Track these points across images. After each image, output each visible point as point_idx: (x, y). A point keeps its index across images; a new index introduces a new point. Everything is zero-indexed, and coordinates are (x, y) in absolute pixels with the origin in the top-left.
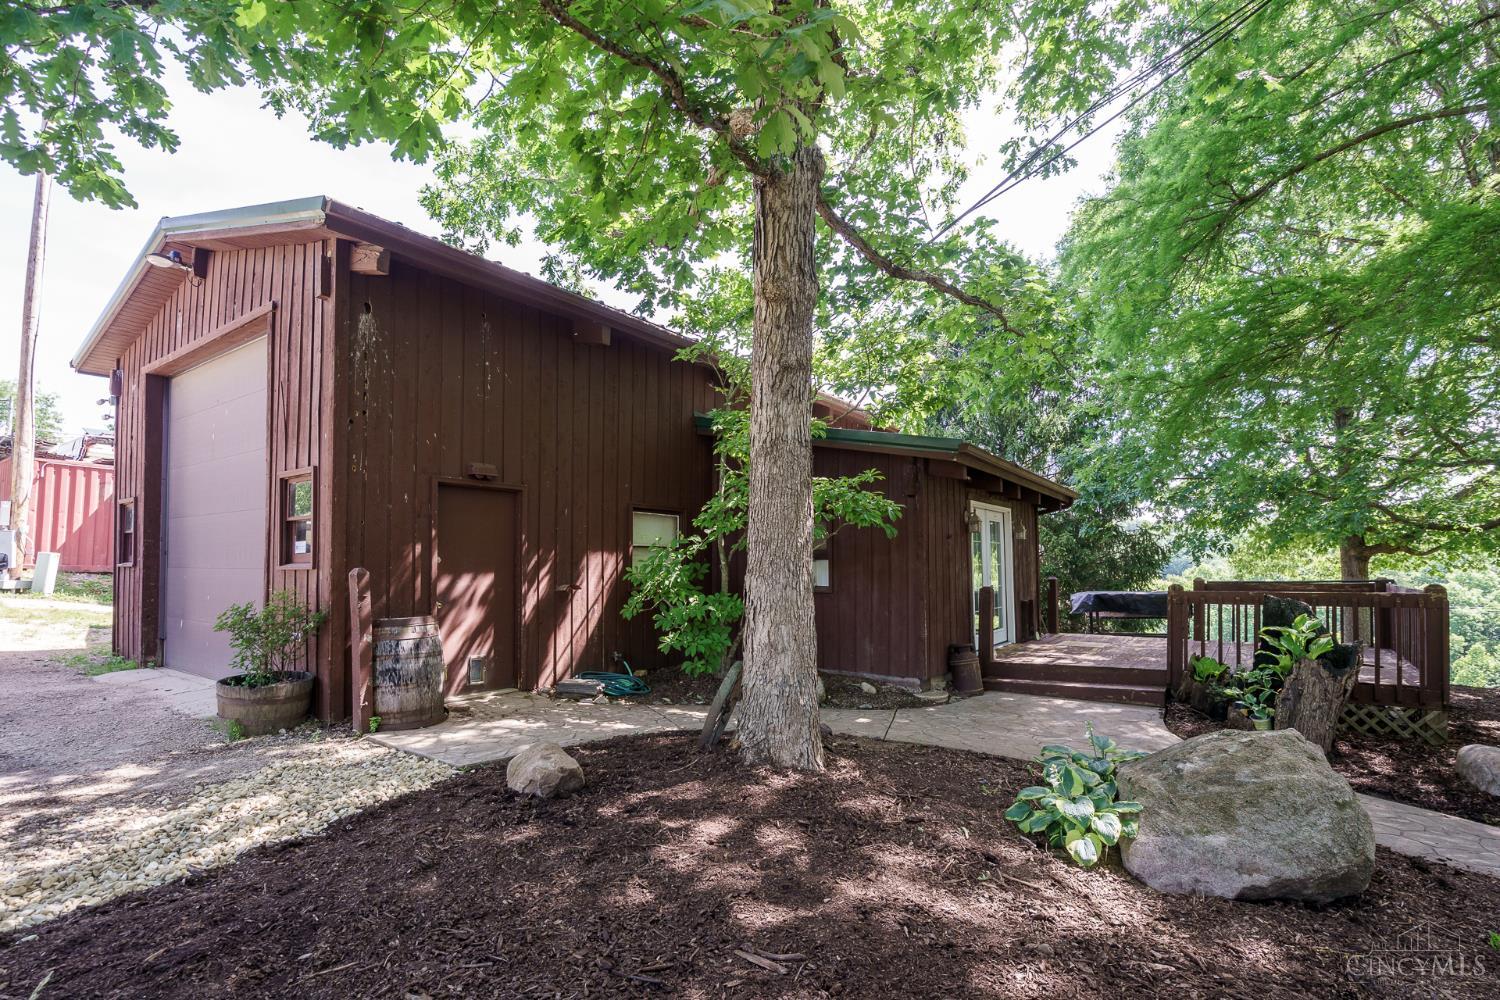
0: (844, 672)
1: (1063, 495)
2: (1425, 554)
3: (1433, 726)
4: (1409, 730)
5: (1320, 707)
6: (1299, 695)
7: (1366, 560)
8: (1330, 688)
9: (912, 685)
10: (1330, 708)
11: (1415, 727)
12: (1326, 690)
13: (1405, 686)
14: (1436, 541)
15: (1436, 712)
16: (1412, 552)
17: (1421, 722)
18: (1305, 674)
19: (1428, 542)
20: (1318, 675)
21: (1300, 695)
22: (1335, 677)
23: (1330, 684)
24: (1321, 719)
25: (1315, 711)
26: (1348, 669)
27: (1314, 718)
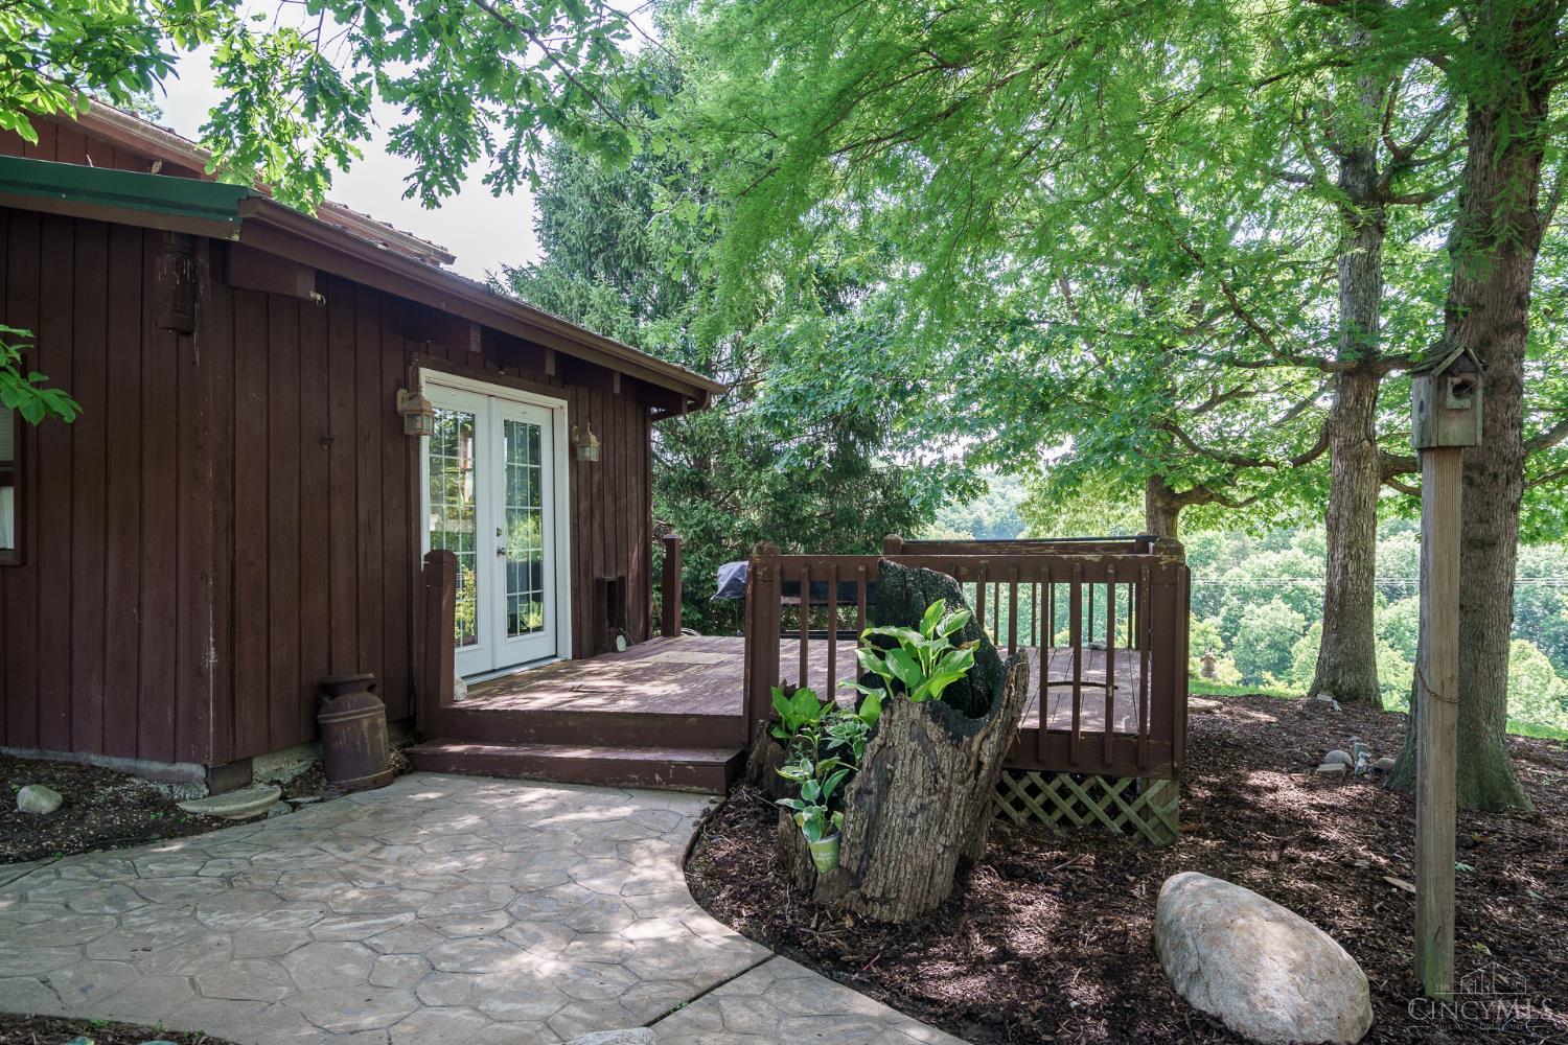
0: (50, 755)
1: (687, 386)
2: (1242, 505)
3: (1157, 810)
4: (1121, 819)
5: (923, 808)
6: (887, 783)
7: (1175, 513)
8: (945, 765)
9: (186, 781)
10: (946, 807)
11: (1129, 811)
12: (937, 768)
13: (1118, 735)
14: (1254, 488)
15: (1162, 783)
16: (1225, 501)
17: (1139, 803)
18: (901, 738)
19: (1245, 488)
20: (921, 736)
21: (889, 782)
22: (956, 739)
23: (945, 755)
24: (926, 833)
25: (913, 816)
26: (986, 719)
27: (911, 832)
